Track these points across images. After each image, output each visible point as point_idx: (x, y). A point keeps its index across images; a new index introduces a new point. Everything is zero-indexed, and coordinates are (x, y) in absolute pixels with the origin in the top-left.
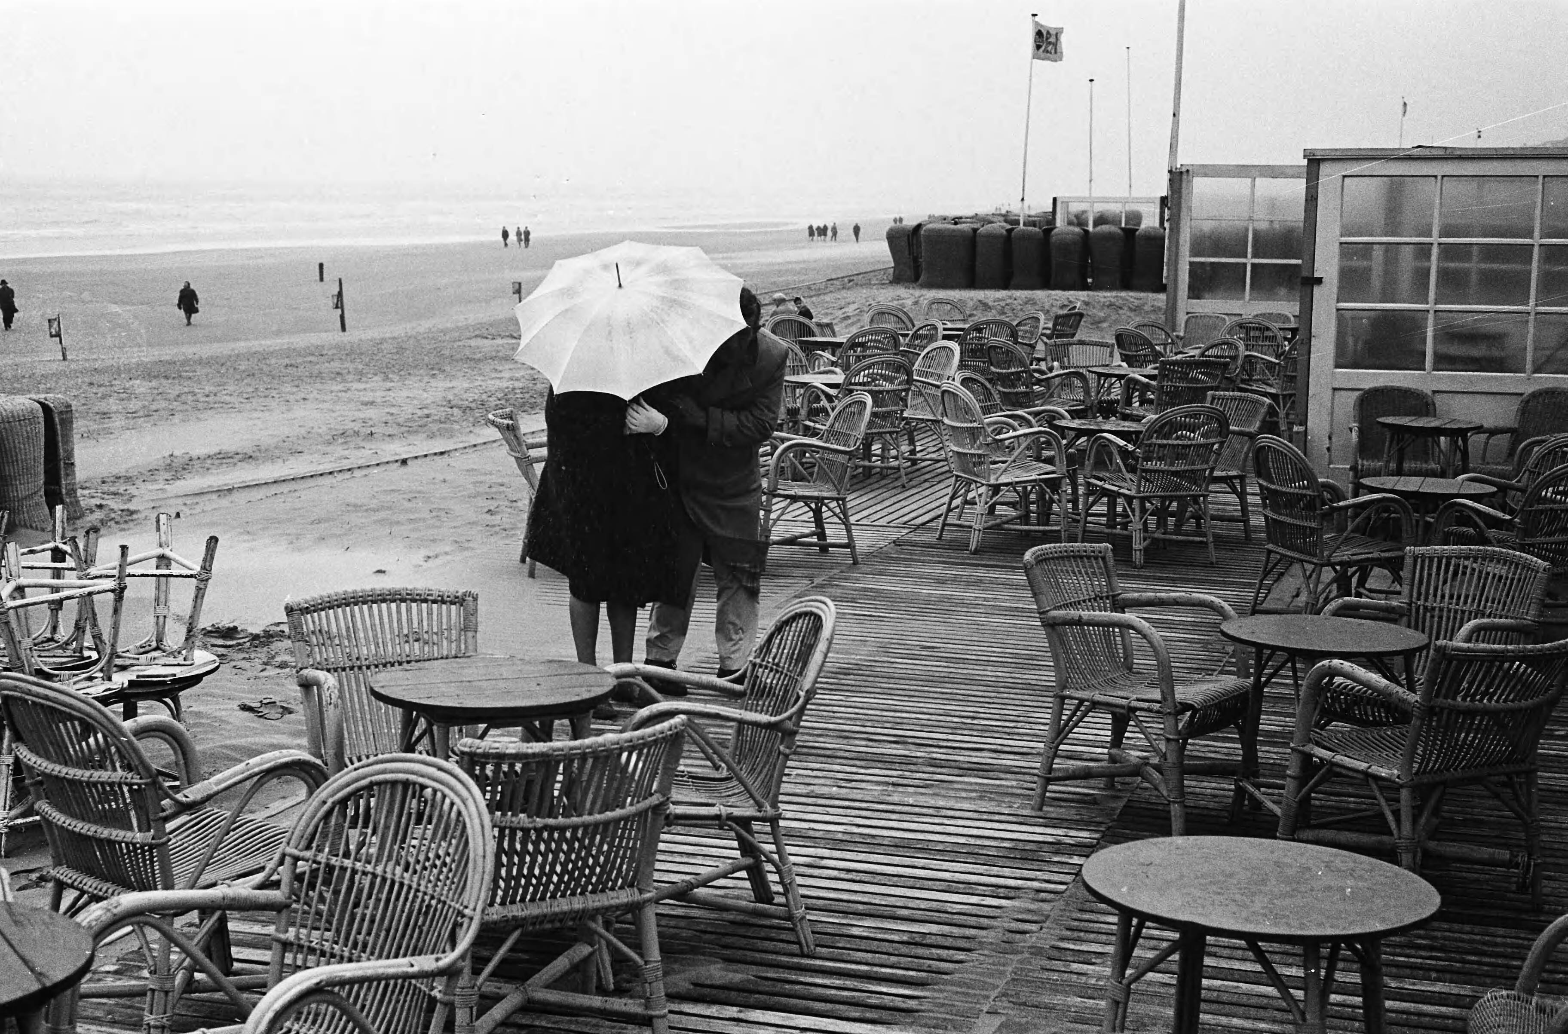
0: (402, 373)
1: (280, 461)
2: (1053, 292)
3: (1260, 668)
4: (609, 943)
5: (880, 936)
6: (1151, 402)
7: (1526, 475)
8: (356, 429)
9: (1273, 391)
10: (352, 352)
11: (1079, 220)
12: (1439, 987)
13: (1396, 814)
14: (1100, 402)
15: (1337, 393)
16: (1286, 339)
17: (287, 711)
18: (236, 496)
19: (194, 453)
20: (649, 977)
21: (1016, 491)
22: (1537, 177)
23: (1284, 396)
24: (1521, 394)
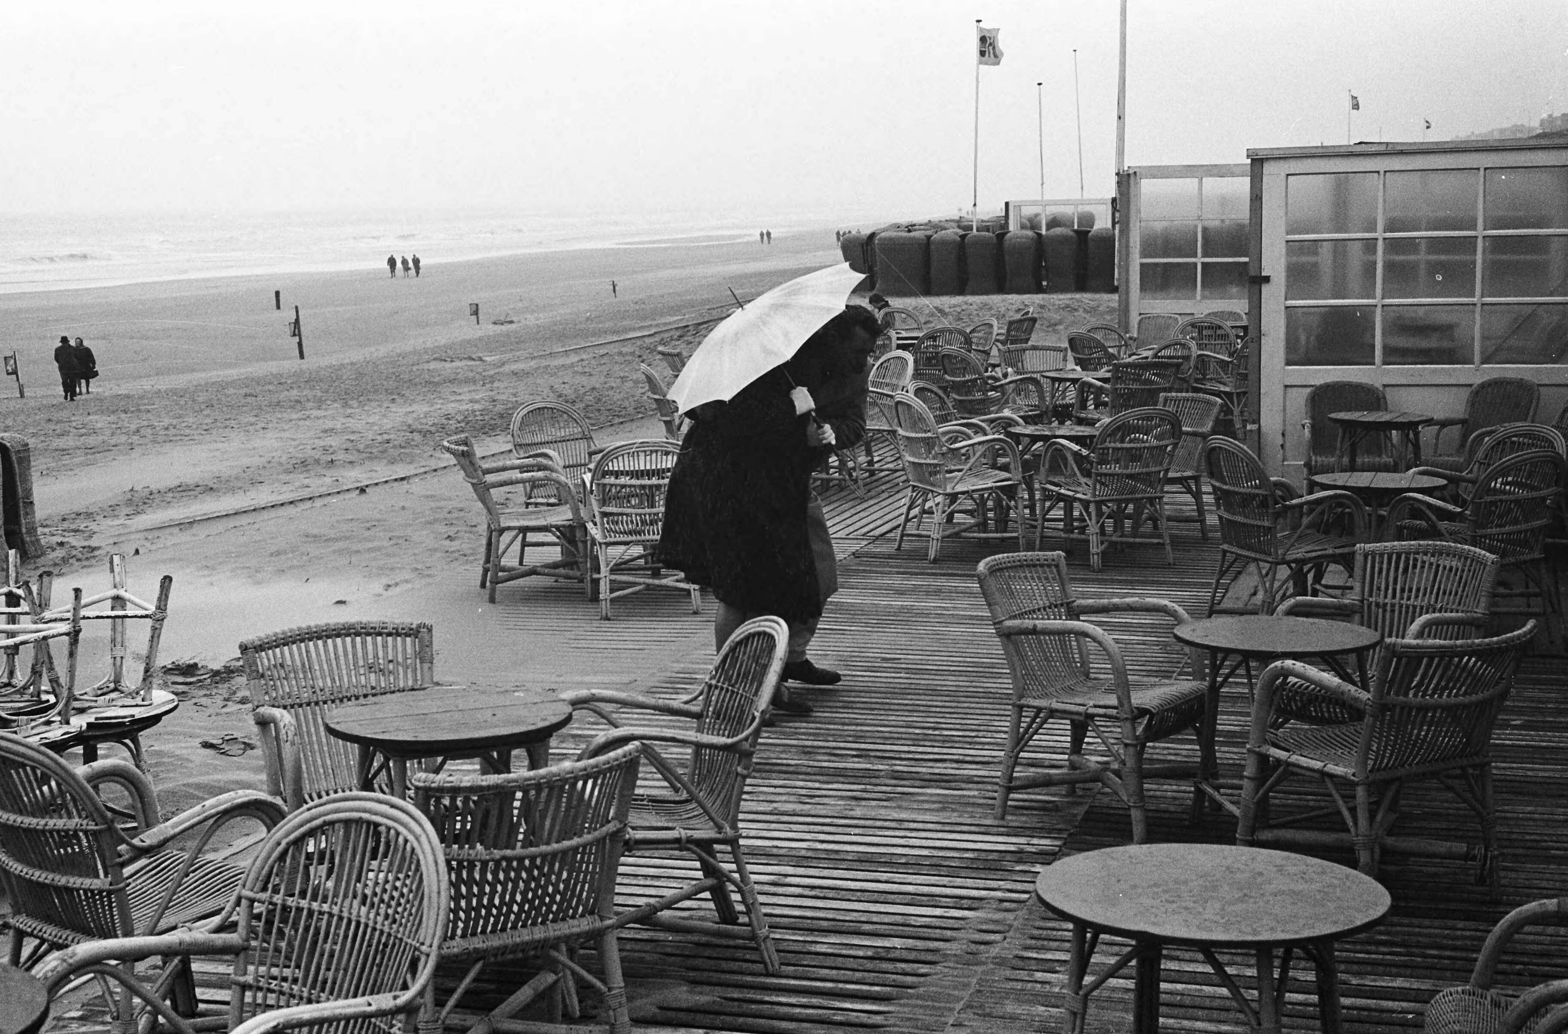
0: (361, 399)
1: (241, 492)
2: (1010, 296)
3: (1215, 669)
4: (574, 973)
5: (844, 952)
6: (1105, 404)
7: (1476, 466)
8: (317, 457)
9: (1227, 389)
10: (311, 380)
11: (1032, 224)
12: (1399, 983)
13: (1353, 810)
14: (1056, 406)
15: (1289, 390)
16: (1238, 337)
17: (249, 746)
18: (196, 528)
19: (153, 487)
20: (613, 1003)
21: (972, 498)
22: (1478, 169)
23: (1238, 394)
24: (1471, 385)
